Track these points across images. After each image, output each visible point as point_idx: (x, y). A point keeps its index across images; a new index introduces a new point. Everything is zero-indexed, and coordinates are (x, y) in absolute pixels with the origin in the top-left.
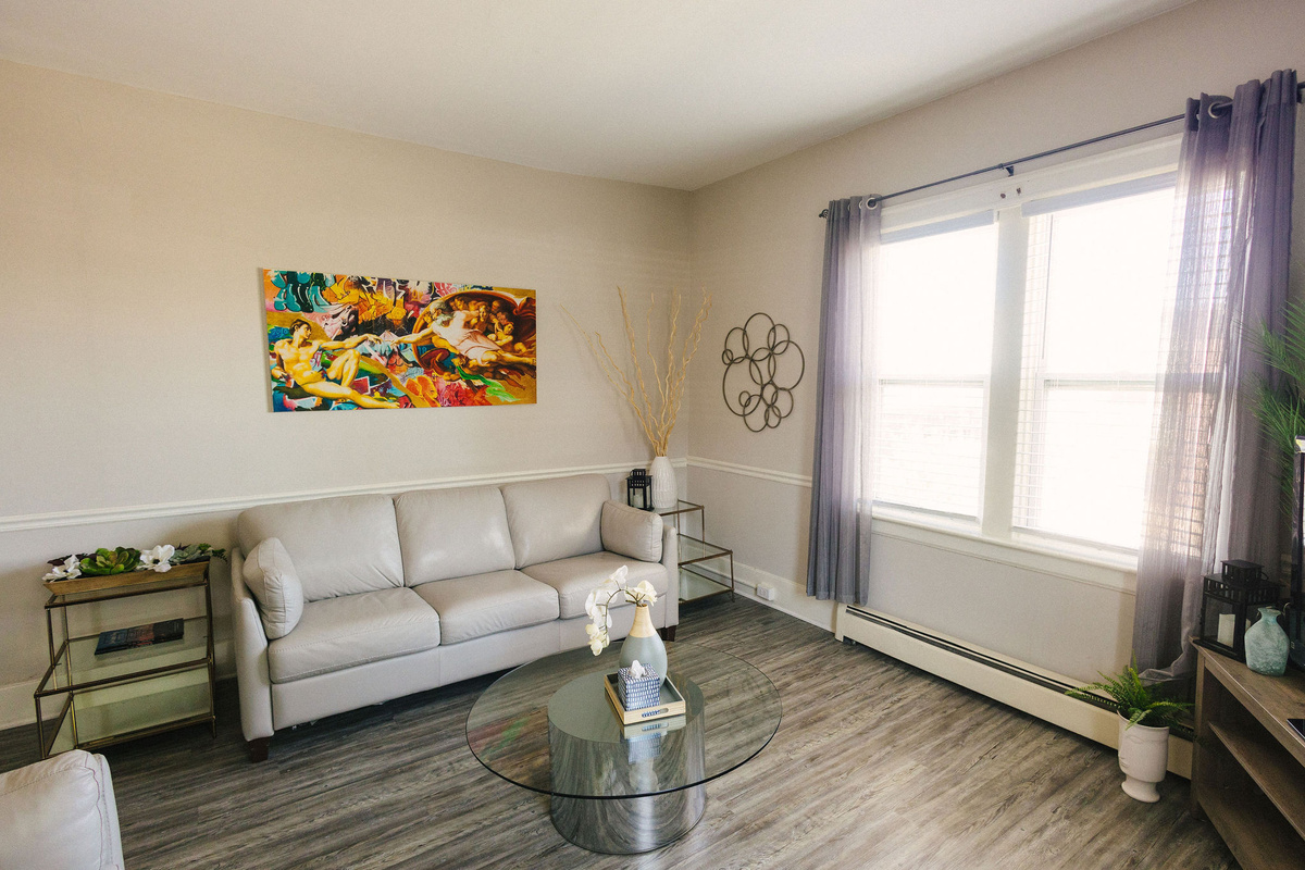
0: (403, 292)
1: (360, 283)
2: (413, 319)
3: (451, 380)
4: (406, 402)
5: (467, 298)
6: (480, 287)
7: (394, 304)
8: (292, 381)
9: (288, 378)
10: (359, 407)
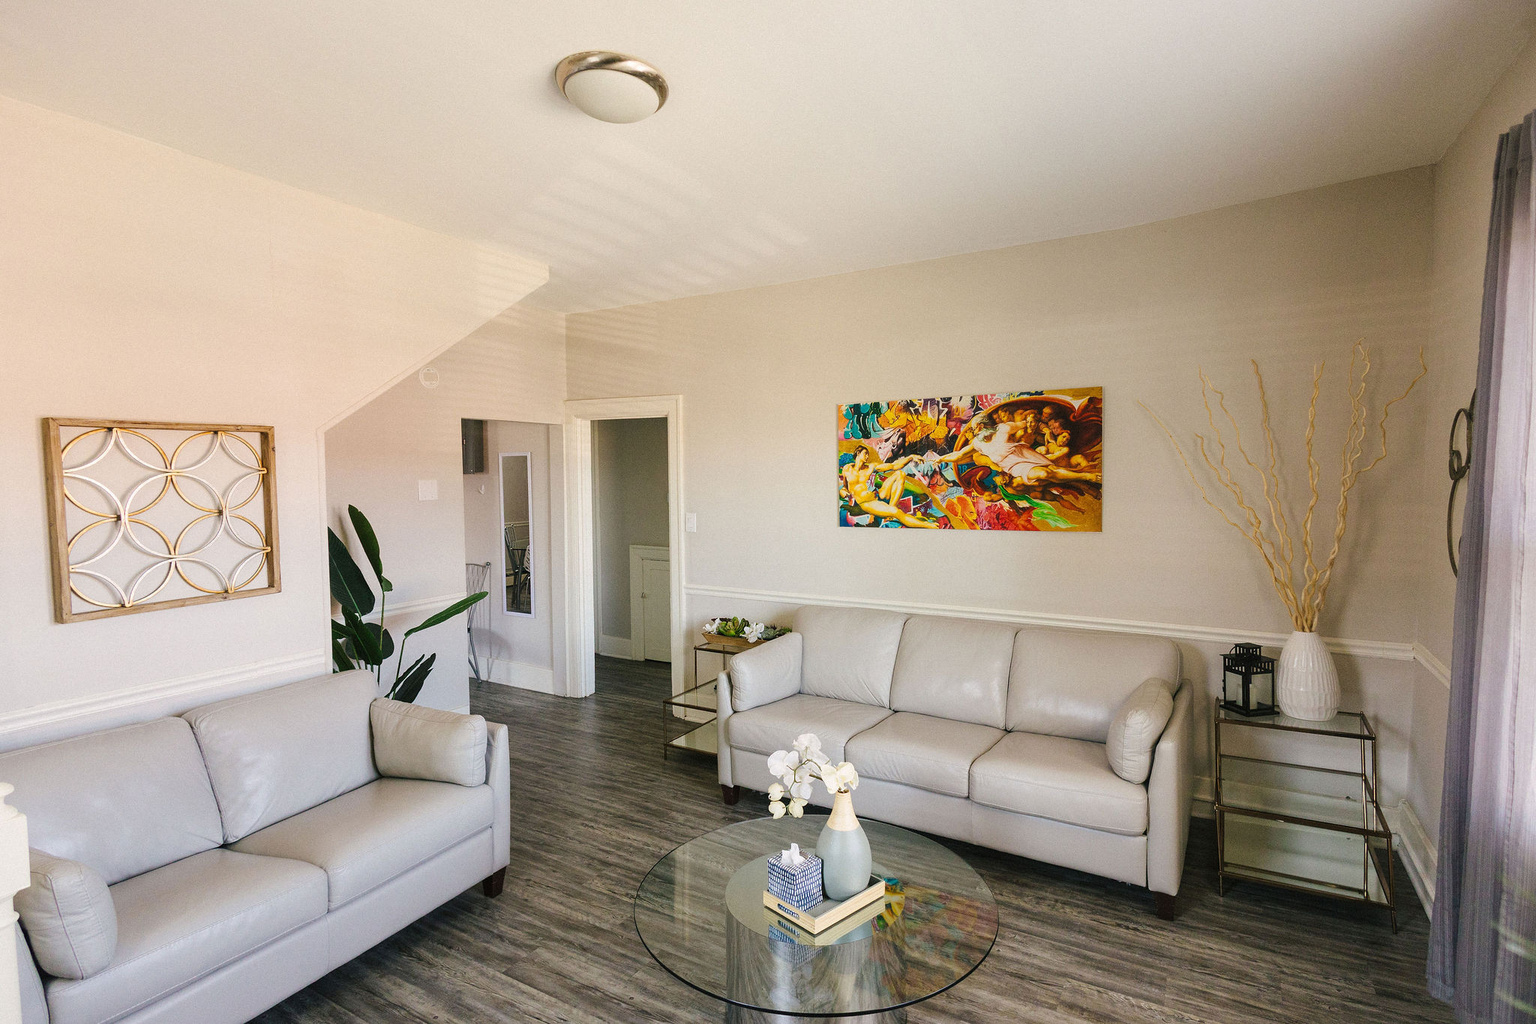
0: (946, 410)
1: (908, 406)
2: (955, 437)
3: (992, 501)
4: (945, 523)
5: (1012, 408)
6: (1028, 393)
7: (937, 424)
8: (853, 500)
9: (850, 497)
10: (904, 526)
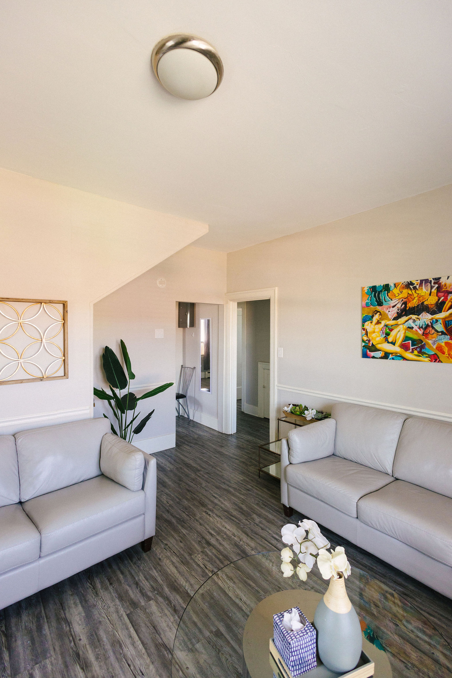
0: (437, 286)
1: (409, 285)
2: (443, 303)
4: (435, 358)
7: (430, 295)
8: (371, 342)
9: (369, 341)
10: (404, 359)
